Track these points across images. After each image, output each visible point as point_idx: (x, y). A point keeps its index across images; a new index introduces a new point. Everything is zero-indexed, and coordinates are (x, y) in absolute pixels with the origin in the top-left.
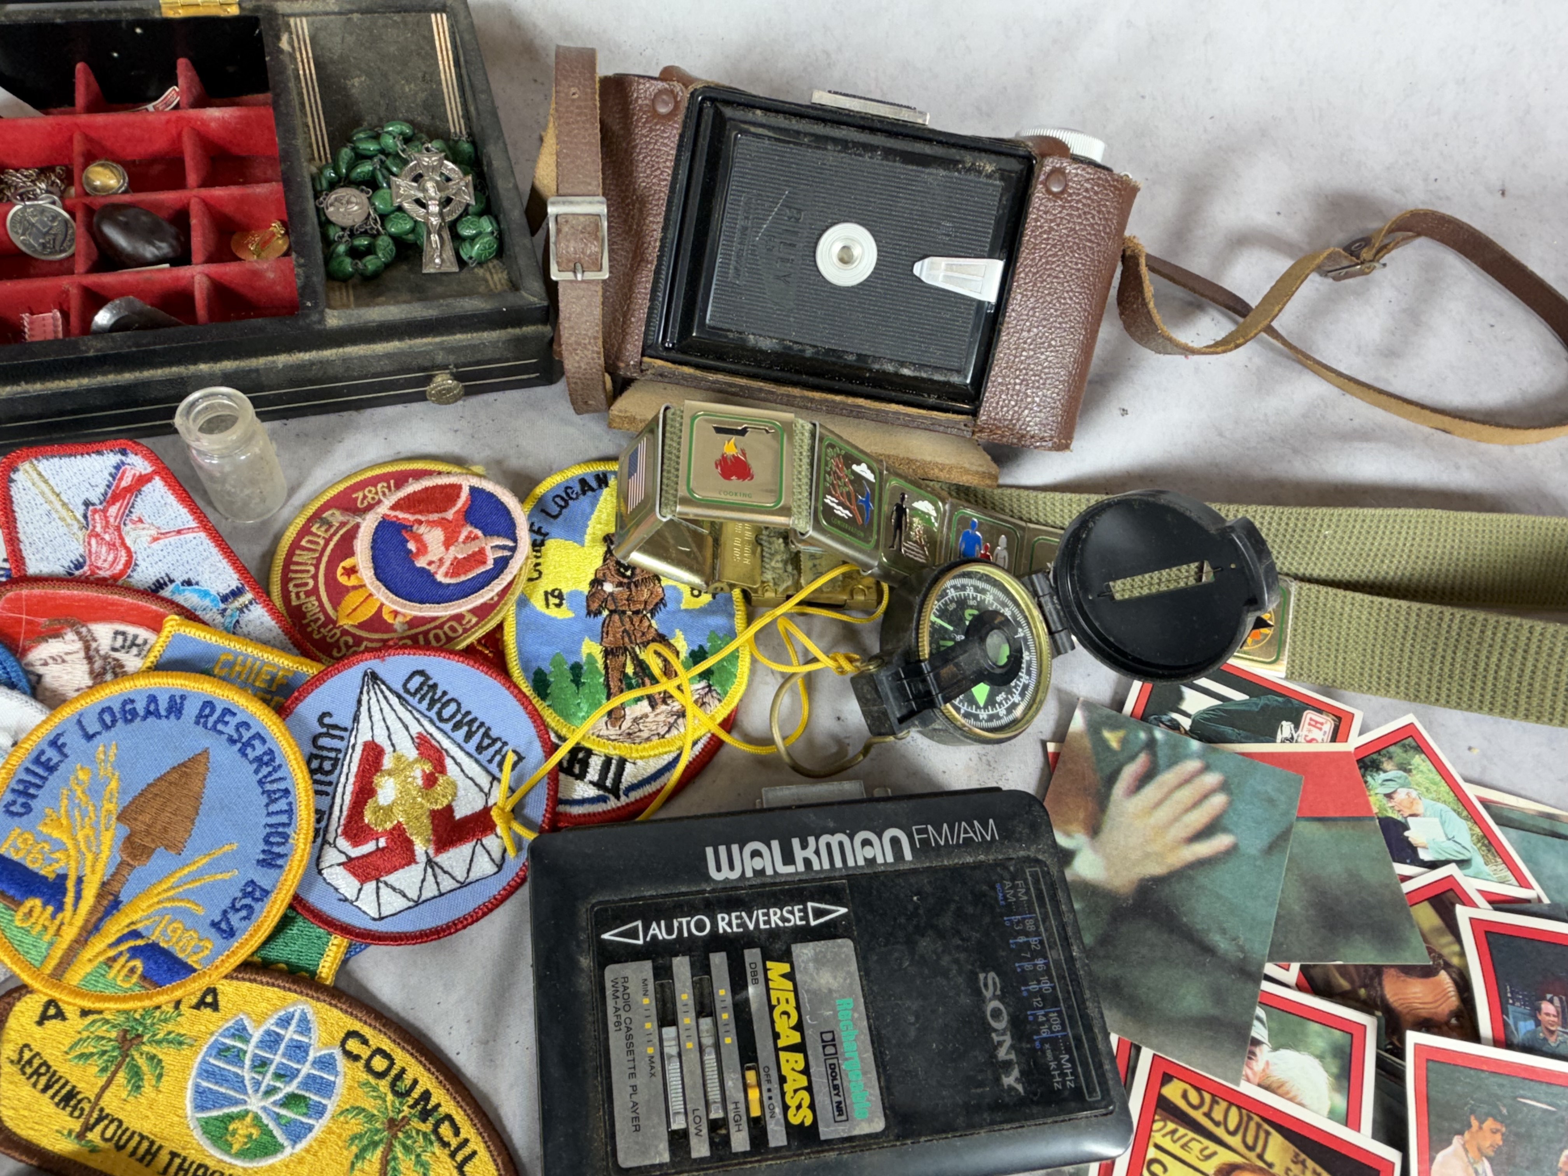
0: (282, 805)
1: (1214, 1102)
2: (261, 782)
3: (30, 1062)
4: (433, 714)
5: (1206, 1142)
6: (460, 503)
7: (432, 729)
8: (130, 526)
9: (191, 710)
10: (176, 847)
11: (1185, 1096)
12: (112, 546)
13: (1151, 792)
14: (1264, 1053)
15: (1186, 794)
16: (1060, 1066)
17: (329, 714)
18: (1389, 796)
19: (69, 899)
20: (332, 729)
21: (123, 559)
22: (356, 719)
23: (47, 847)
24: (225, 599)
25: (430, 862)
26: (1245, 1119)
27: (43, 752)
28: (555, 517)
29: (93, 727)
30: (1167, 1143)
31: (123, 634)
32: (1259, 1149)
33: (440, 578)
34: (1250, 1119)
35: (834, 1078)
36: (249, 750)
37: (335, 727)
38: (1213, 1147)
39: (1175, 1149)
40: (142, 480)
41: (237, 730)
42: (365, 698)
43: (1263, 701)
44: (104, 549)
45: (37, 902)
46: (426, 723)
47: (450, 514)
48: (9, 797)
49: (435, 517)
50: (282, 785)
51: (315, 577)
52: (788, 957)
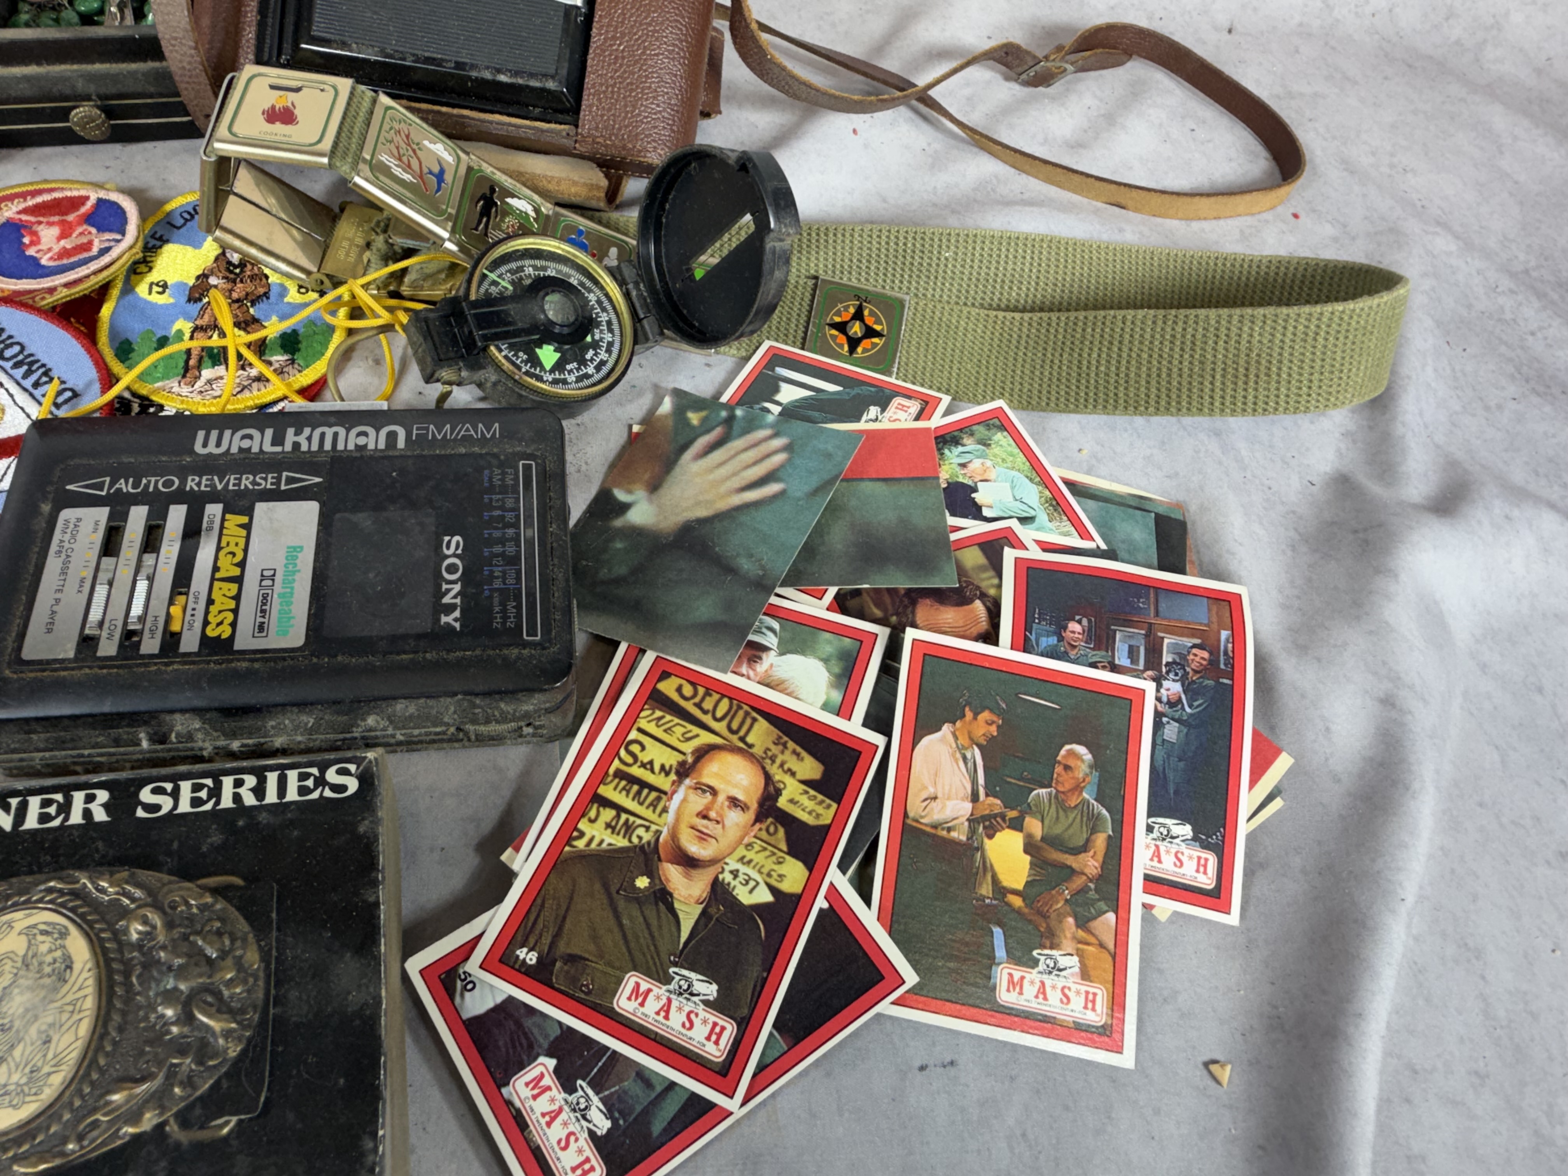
1: (708, 694)
5: (690, 727)
6: (83, 210)
11: (679, 690)
13: (718, 455)
14: (770, 659)
15: (751, 455)
16: (504, 611)
18: (963, 465)
26: (735, 708)
28: (179, 228)
30: (651, 728)
32: (742, 733)
33: (44, 262)
34: (740, 708)
35: (264, 604)
38: (696, 730)
39: (659, 733)
43: (857, 390)
47: (71, 218)
49: (56, 219)
52: (249, 512)
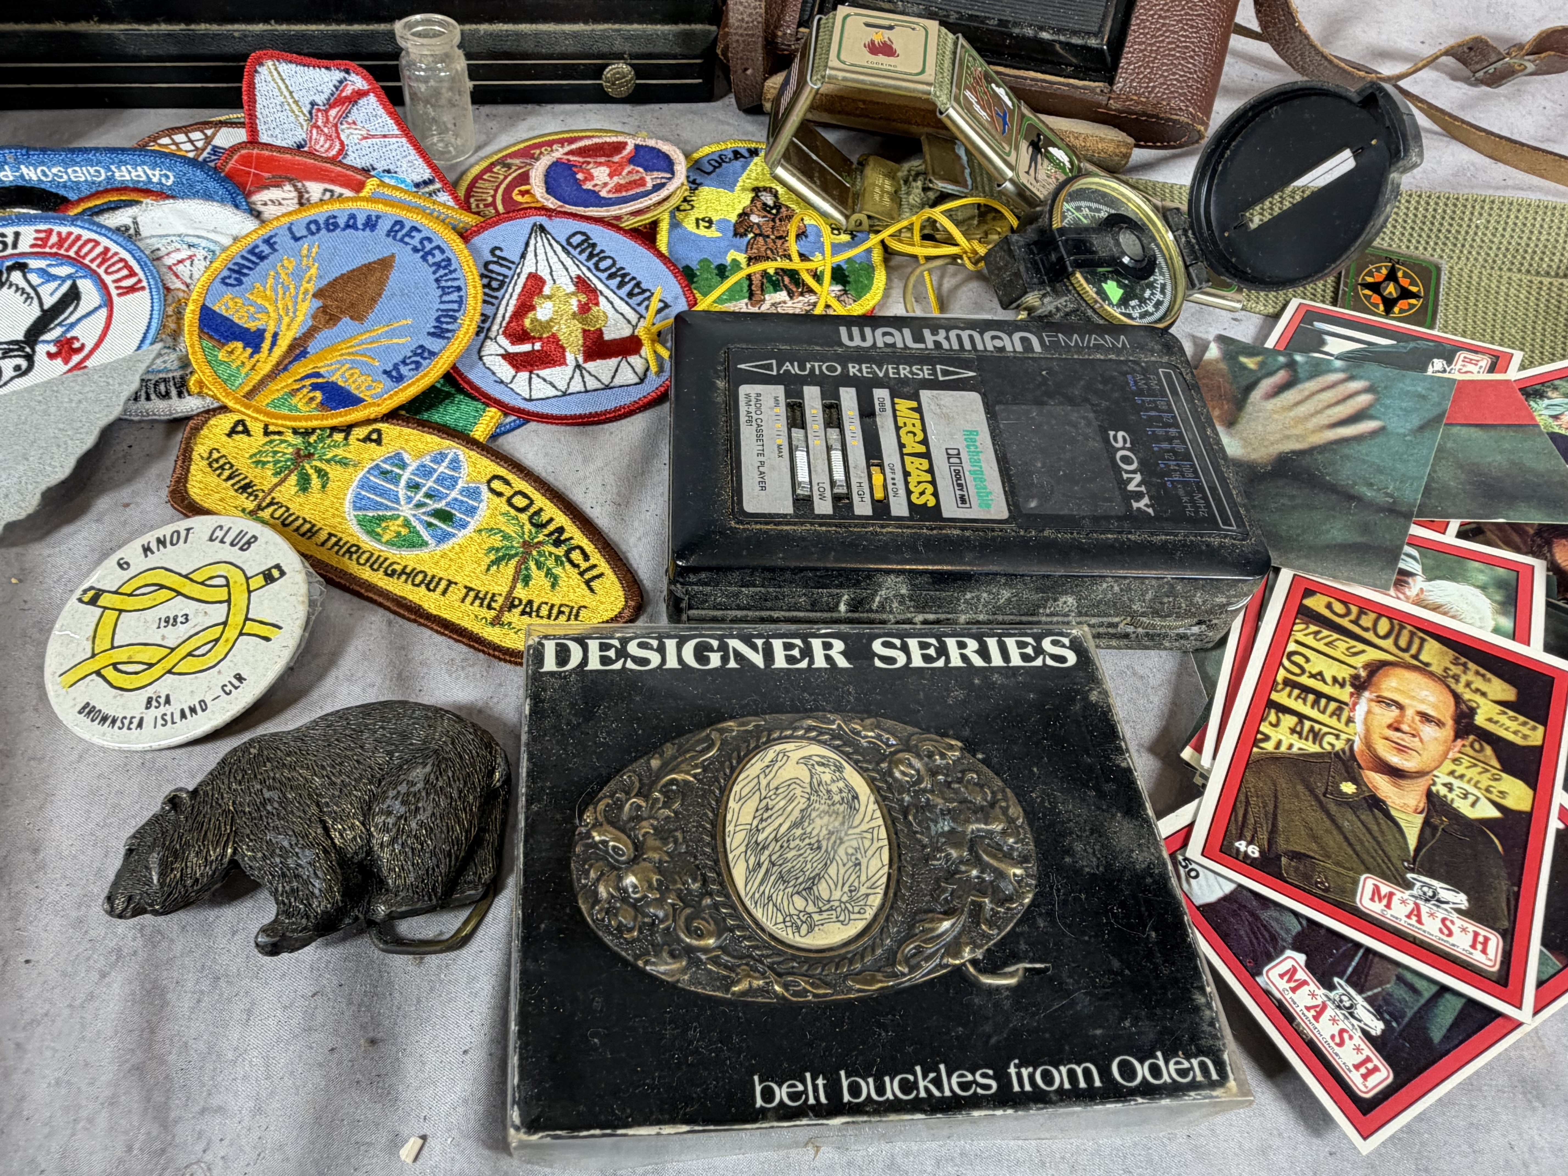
0: (454, 296)
1: (1362, 612)
2: (437, 280)
3: (217, 461)
4: (590, 264)
5: (1353, 643)
6: (625, 153)
7: (588, 274)
8: (345, 126)
9: (384, 226)
10: (359, 317)
11: (1329, 606)
12: (328, 137)
13: (1290, 396)
14: (1417, 584)
15: (1329, 396)
16: (1192, 501)
17: (500, 249)
18: (1556, 417)
19: (266, 345)
20: (501, 261)
21: (338, 147)
22: (523, 256)
23: (252, 309)
24: (417, 185)
25: (578, 366)
26: (1397, 627)
27: (257, 246)
28: (709, 173)
29: (301, 232)
30: (1310, 641)
31: (332, 191)
32: (1413, 651)
33: (603, 194)
34: (1402, 628)
35: (959, 479)
36: (430, 258)
37: (504, 259)
38: (1360, 646)
39: (1320, 646)
40: (360, 94)
41: (421, 242)
42: (532, 242)
43: (1412, 345)
44: (322, 139)
45: (240, 345)
46: (584, 269)
47: (616, 159)
48: (226, 273)
49: (603, 159)
50: (455, 284)
51: (494, 197)
52: (916, 397)
